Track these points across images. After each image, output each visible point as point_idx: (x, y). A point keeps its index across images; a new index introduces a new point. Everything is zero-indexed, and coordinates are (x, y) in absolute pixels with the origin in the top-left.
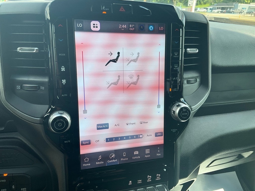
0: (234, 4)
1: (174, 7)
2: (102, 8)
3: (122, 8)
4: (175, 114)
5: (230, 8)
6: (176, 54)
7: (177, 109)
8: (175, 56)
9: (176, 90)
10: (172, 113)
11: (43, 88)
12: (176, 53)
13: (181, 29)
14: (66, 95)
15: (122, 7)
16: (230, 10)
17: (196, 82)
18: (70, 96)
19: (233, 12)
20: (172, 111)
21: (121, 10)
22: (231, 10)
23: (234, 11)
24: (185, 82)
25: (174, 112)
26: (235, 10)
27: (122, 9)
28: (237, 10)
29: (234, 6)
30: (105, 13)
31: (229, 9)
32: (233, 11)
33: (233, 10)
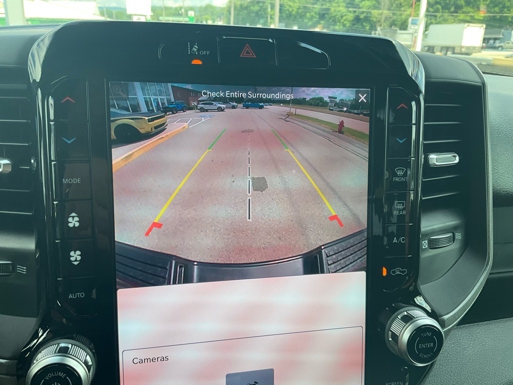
0: (503, 30)
1: (394, 42)
2: (191, 49)
3: (247, 48)
4: (397, 343)
5: (495, 39)
6: (400, 173)
7: (404, 329)
8: (397, 179)
9: (400, 271)
10: (390, 339)
11: (22, 269)
12: (399, 169)
13: (413, 103)
14: (81, 295)
15: (247, 45)
16: (494, 42)
17: (454, 242)
18: (94, 296)
19: (501, 47)
20: (390, 333)
21: (243, 55)
22: (497, 44)
23: (502, 44)
24: (425, 244)
25: (395, 337)
26: (504, 42)
27: (248, 53)
28: (509, 43)
29: (503, 35)
30: (199, 62)
31: (491, 42)
32: (500, 45)
33: (500, 43)
